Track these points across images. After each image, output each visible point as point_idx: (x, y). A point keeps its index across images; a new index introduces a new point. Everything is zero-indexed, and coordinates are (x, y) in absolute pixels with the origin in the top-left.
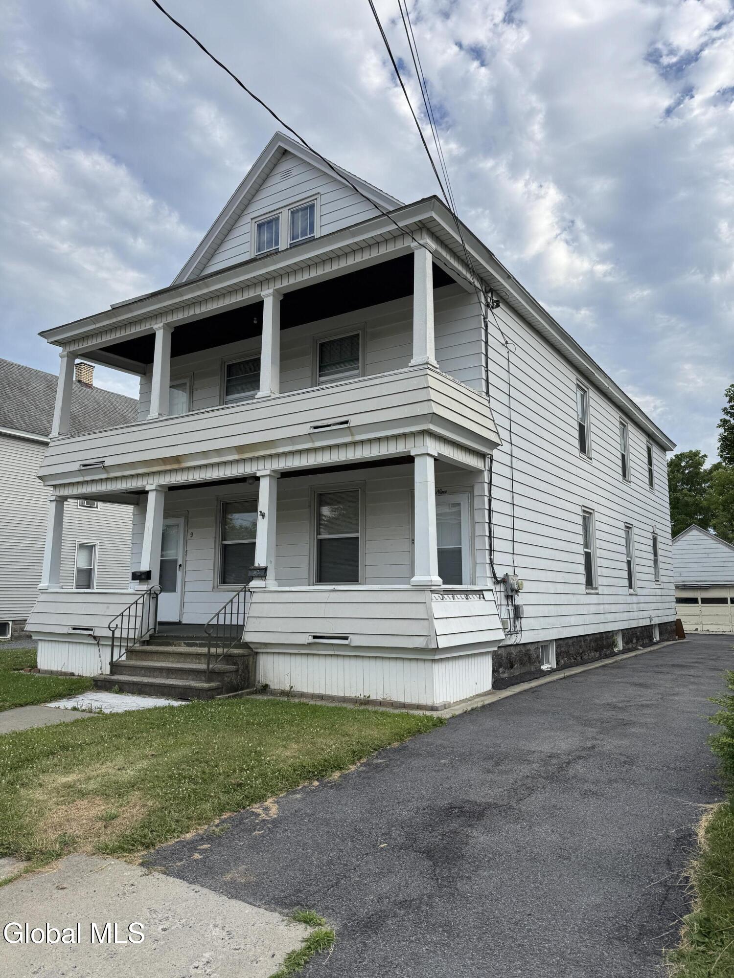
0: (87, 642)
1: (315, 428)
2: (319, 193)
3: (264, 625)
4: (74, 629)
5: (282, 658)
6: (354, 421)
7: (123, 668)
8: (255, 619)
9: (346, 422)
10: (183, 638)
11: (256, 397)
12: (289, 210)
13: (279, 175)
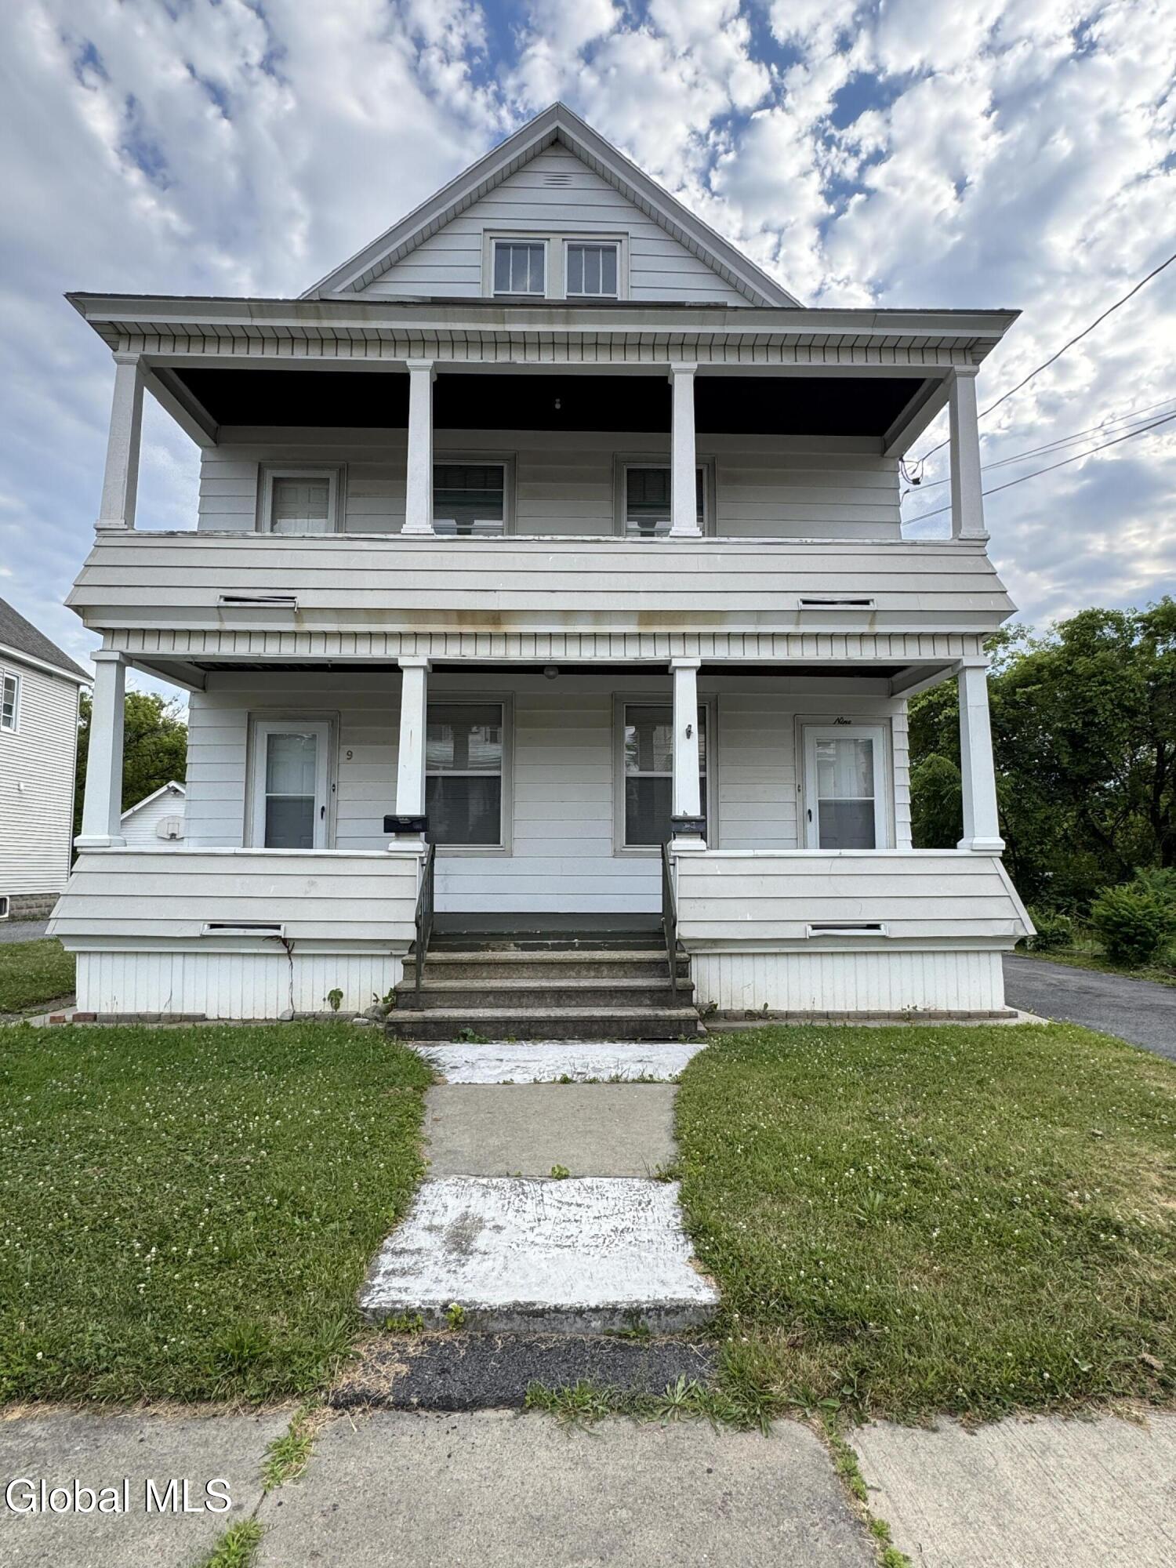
0: (255, 951)
1: (805, 602)
2: (627, 234)
3: (712, 910)
4: (213, 926)
5: (737, 961)
6: (880, 603)
7: (433, 995)
8: (692, 902)
9: (866, 602)
10: (511, 936)
11: (671, 533)
12: (564, 240)
13: (542, 177)
